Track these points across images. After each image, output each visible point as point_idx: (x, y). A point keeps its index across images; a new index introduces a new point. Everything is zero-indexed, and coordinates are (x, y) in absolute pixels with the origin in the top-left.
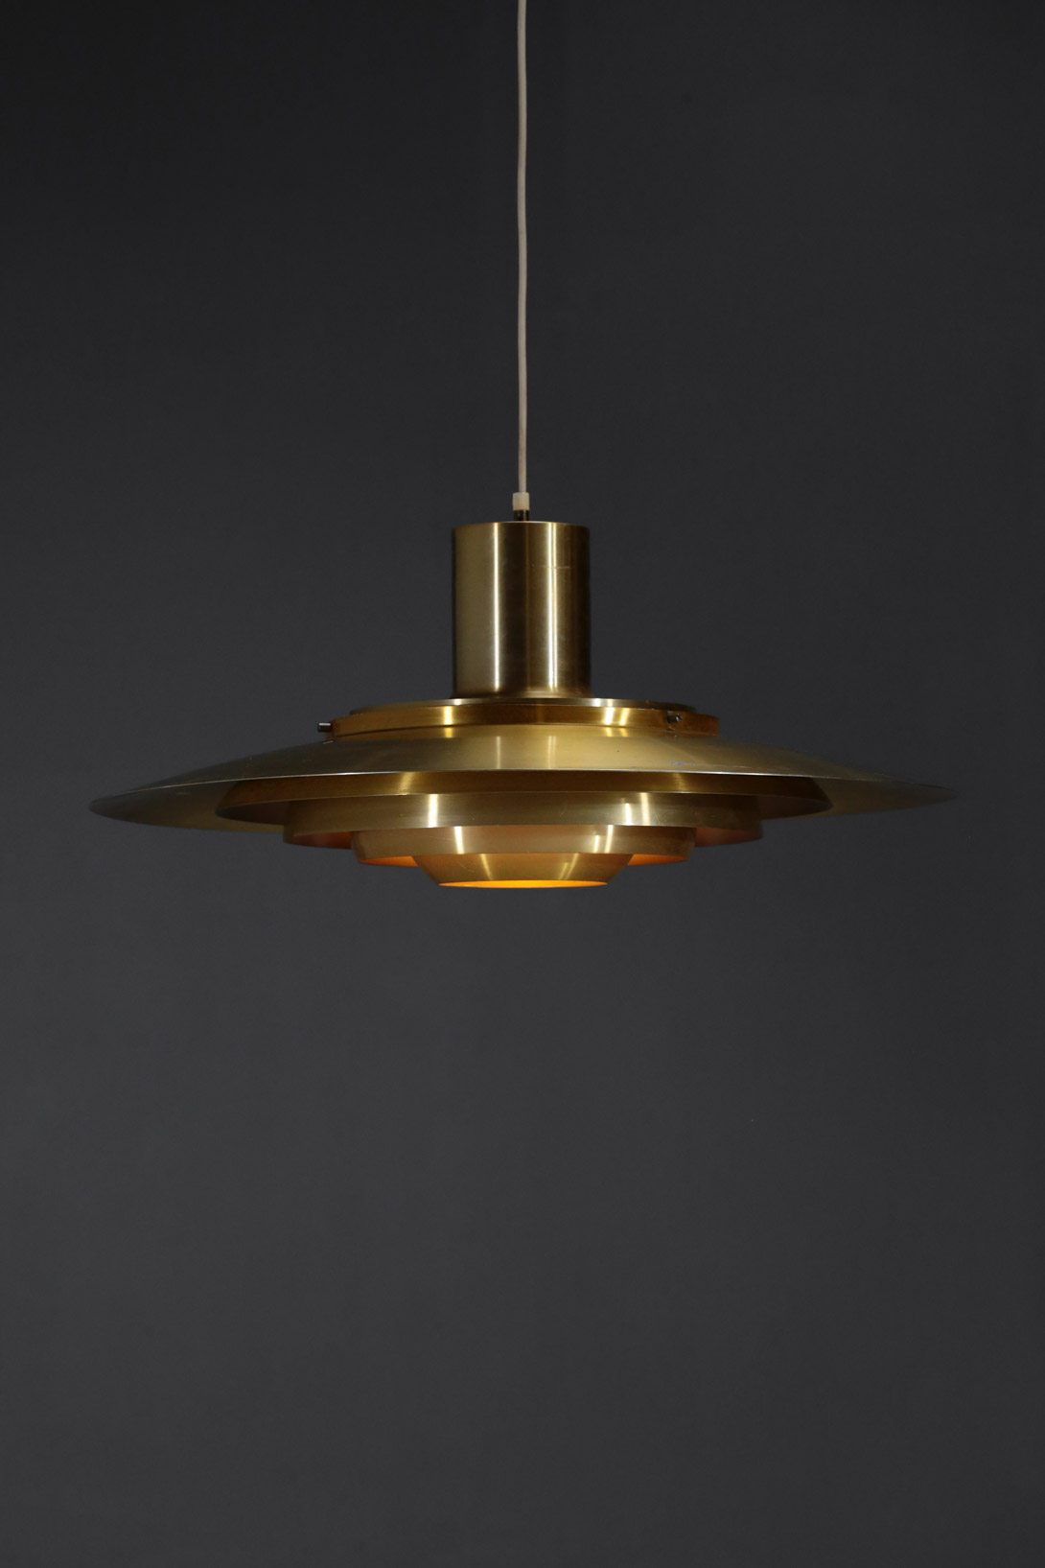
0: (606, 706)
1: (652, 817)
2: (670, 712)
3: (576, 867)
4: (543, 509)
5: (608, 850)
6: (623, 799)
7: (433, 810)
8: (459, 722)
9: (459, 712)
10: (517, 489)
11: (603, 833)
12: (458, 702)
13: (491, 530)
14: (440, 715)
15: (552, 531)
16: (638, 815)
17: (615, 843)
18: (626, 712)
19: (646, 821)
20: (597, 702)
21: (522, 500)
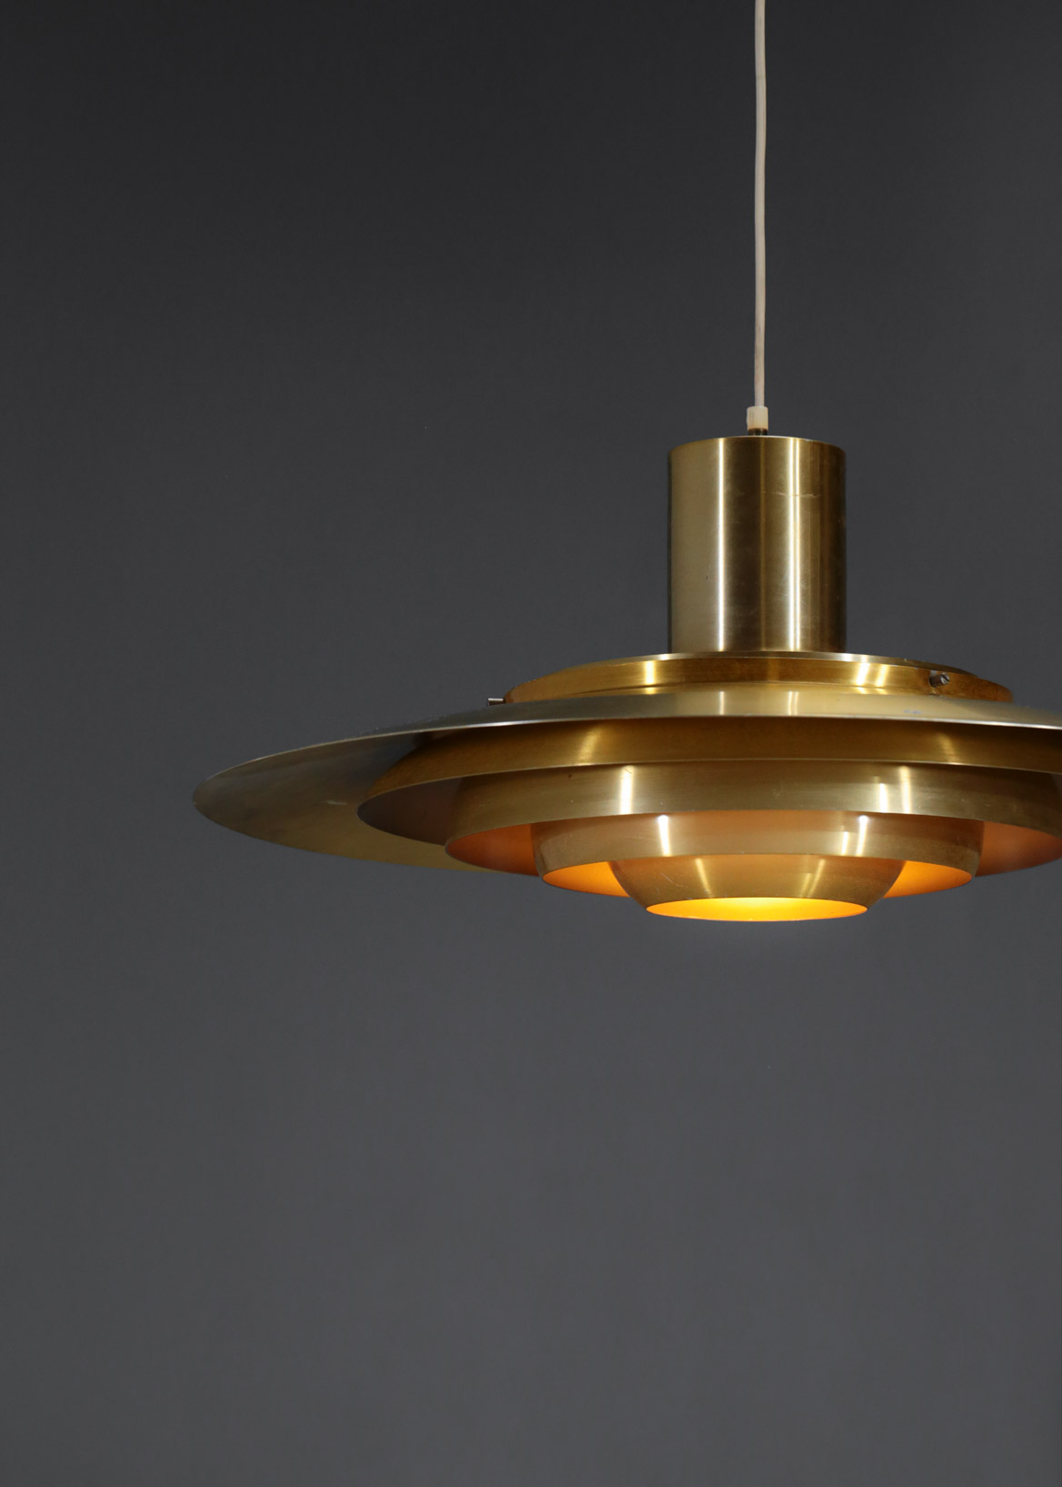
0: (859, 661)
1: (915, 801)
2: (934, 673)
3: (823, 880)
4: (783, 423)
5: (860, 852)
6: (876, 778)
7: (626, 792)
8: (666, 680)
9: (665, 668)
10: (752, 403)
11: (853, 828)
12: (665, 657)
13: (716, 447)
14: (638, 672)
15: (794, 449)
16: (896, 800)
17: (869, 843)
18: (885, 670)
19: (907, 808)
20: (846, 657)
21: (758, 416)
